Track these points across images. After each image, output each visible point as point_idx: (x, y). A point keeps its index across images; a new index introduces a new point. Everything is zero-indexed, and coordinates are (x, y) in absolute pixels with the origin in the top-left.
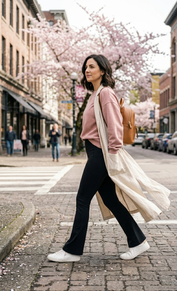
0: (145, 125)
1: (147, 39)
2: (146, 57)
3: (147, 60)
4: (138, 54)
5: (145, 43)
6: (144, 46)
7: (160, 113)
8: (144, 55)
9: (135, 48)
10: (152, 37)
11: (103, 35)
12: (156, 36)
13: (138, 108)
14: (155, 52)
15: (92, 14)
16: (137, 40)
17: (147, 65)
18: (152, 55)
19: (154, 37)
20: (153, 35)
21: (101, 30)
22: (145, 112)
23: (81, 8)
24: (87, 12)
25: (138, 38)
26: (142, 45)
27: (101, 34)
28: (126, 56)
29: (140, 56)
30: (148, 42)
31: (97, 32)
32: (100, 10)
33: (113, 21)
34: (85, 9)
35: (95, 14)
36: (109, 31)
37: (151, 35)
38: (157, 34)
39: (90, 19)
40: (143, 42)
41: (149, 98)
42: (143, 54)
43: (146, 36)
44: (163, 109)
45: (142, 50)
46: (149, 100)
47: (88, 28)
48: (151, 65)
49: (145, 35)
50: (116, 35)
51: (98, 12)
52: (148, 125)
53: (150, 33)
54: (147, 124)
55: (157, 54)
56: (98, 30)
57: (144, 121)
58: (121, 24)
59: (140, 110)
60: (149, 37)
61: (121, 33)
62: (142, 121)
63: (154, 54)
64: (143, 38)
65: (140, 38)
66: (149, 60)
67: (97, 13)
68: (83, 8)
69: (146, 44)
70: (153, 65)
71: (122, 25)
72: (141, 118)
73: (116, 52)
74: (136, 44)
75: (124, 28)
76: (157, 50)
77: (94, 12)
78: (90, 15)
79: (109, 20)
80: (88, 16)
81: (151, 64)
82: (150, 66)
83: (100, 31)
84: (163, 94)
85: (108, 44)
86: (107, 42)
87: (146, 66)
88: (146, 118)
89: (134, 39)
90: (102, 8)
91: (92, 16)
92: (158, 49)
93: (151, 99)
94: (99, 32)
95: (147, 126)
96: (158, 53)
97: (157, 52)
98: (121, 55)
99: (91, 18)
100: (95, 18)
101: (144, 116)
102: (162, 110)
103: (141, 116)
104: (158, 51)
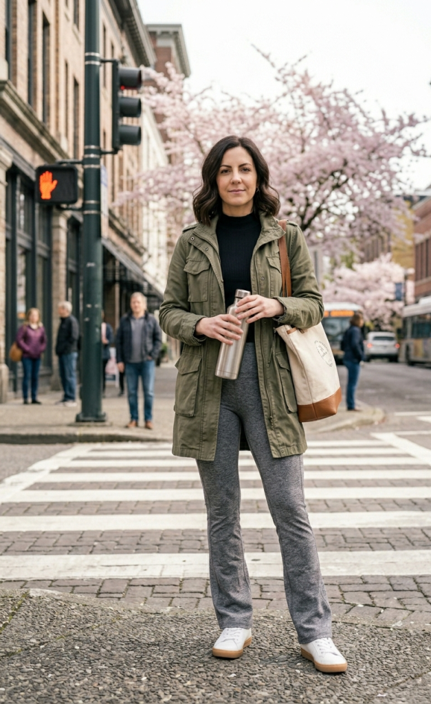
0: (377, 316)
1: (402, 126)
2: (398, 164)
3: (401, 171)
4: (380, 158)
5: (397, 134)
6: (395, 141)
7: (416, 288)
8: (393, 160)
9: (375, 145)
10: (413, 122)
11: (303, 115)
12: (421, 119)
13: (359, 277)
14: (416, 153)
15: (283, 69)
16: (380, 127)
17: (399, 181)
18: (411, 161)
19: (417, 122)
20: (415, 117)
21: (301, 103)
22: (376, 285)
23: (259, 55)
24: (273, 65)
25: (382, 123)
26: (391, 139)
27: (300, 112)
28: (359, 161)
29: (384, 161)
30: (403, 132)
31: (292, 107)
32: (300, 60)
33: (330, 86)
34: (267, 57)
35: (288, 69)
36: (319, 106)
37: (411, 118)
38: (425, 117)
39: (277, 79)
40: (392, 132)
41: (385, 255)
42: (392, 157)
43: (401, 120)
44: (425, 280)
45: (391, 148)
46: (385, 258)
47: (278, 98)
48: (409, 182)
49: (397, 118)
50: (335, 115)
51: (296, 64)
52: (384, 315)
53: (409, 113)
54: (379, 313)
55: (421, 159)
56: (295, 104)
57: (374, 307)
58: (345, 92)
59: (363, 280)
60: (406, 121)
61: (345, 112)
62: (371, 307)
63: (415, 158)
64: (393, 124)
65: (386, 122)
66: (404, 170)
67: (292, 66)
68: (263, 55)
69: (400, 137)
70: (412, 182)
71: (347, 96)
72: (367, 299)
73: (338, 153)
74: (377, 136)
75: (352, 100)
76: (422, 150)
77: (286, 64)
78: (279, 71)
79: (320, 83)
80: (274, 72)
81: (408, 179)
82: (405, 184)
83: (298, 105)
84: (425, 246)
85: (315, 134)
86: (312, 130)
87: (397, 184)
88: (379, 299)
89: (373, 125)
90: (305, 57)
91: (284, 72)
92: (426, 148)
93: (389, 255)
94: (296, 108)
95: (380, 317)
96: (425, 156)
97: (422, 153)
98: (349, 158)
99: (280, 76)
100: (288, 78)
101: (373, 294)
102: (420, 282)
103: (367, 293)
104: (425, 151)
